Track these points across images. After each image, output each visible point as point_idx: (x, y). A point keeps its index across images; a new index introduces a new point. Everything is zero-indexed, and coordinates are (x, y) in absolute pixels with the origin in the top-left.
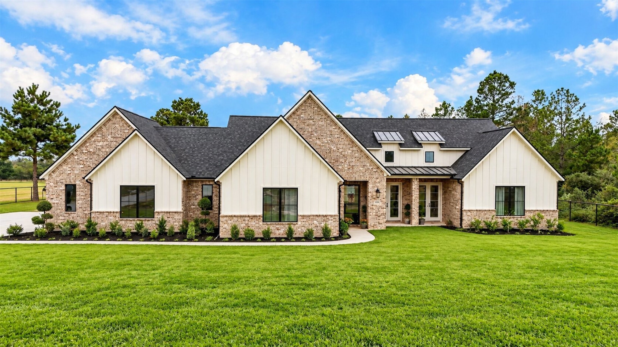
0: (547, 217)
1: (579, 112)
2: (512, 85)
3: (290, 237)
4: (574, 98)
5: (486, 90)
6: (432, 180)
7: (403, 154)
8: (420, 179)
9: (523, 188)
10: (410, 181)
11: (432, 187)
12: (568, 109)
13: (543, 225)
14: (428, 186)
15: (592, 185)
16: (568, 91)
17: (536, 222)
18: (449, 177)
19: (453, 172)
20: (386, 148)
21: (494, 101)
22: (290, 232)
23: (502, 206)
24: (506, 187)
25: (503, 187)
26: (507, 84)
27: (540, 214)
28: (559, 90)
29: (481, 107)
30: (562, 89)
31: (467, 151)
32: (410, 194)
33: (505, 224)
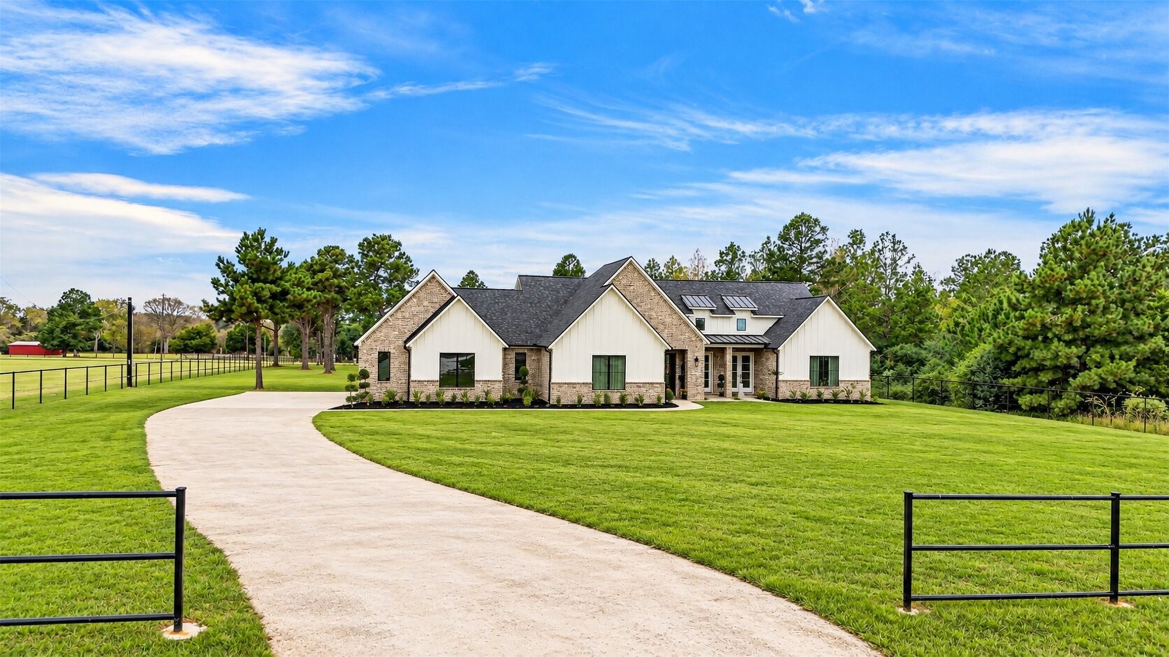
0: (859, 387)
1: (907, 265)
2: (824, 229)
3: (622, 404)
4: (901, 247)
5: (792, 235)
6: (743, 350)
7: (715, 321)
8: (733, 348)
9: (837, 358)
10: (724, 350)
11: (743, 357)
12: (894, 260)
13: (855, 396)
14: (740, 356)
15: (918, 360)
16: (894, 236)
17: (849, 393)
18: (762, 346)
19: (766, 340)
20: (697, 315)
21: (801, 250)
22: (623, 398)
23: (816, 377)
24: (821, 357)
25: (817, 357)
26: (818, 229)
27: (854, 383)
28: (883, 235)
29: (785, 258)
30: (887, 233)
31: (780, 319)
32: (724, 365)
33: (820, 394)
